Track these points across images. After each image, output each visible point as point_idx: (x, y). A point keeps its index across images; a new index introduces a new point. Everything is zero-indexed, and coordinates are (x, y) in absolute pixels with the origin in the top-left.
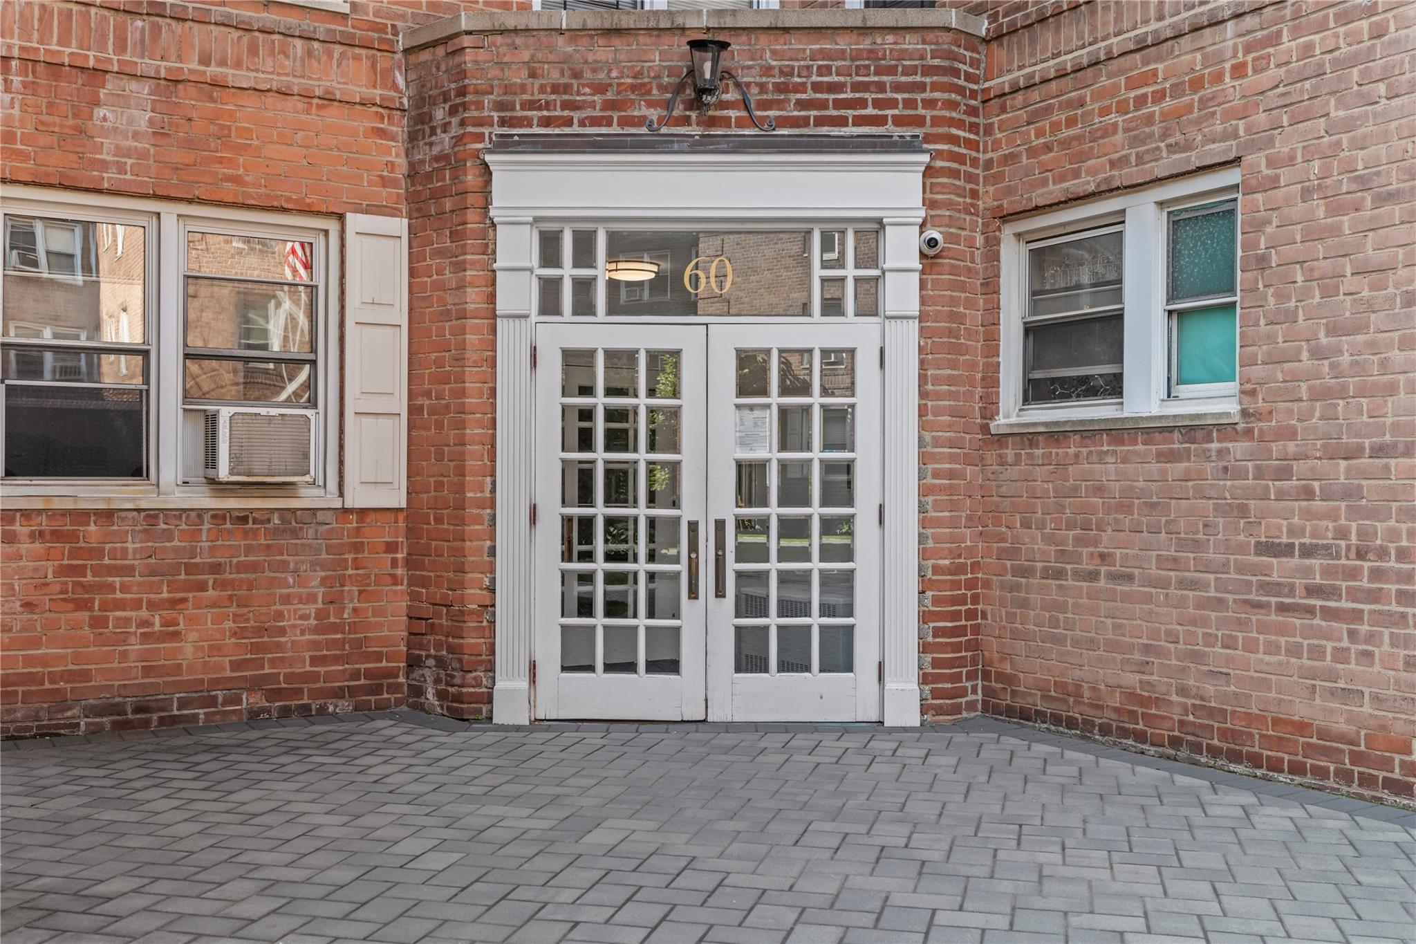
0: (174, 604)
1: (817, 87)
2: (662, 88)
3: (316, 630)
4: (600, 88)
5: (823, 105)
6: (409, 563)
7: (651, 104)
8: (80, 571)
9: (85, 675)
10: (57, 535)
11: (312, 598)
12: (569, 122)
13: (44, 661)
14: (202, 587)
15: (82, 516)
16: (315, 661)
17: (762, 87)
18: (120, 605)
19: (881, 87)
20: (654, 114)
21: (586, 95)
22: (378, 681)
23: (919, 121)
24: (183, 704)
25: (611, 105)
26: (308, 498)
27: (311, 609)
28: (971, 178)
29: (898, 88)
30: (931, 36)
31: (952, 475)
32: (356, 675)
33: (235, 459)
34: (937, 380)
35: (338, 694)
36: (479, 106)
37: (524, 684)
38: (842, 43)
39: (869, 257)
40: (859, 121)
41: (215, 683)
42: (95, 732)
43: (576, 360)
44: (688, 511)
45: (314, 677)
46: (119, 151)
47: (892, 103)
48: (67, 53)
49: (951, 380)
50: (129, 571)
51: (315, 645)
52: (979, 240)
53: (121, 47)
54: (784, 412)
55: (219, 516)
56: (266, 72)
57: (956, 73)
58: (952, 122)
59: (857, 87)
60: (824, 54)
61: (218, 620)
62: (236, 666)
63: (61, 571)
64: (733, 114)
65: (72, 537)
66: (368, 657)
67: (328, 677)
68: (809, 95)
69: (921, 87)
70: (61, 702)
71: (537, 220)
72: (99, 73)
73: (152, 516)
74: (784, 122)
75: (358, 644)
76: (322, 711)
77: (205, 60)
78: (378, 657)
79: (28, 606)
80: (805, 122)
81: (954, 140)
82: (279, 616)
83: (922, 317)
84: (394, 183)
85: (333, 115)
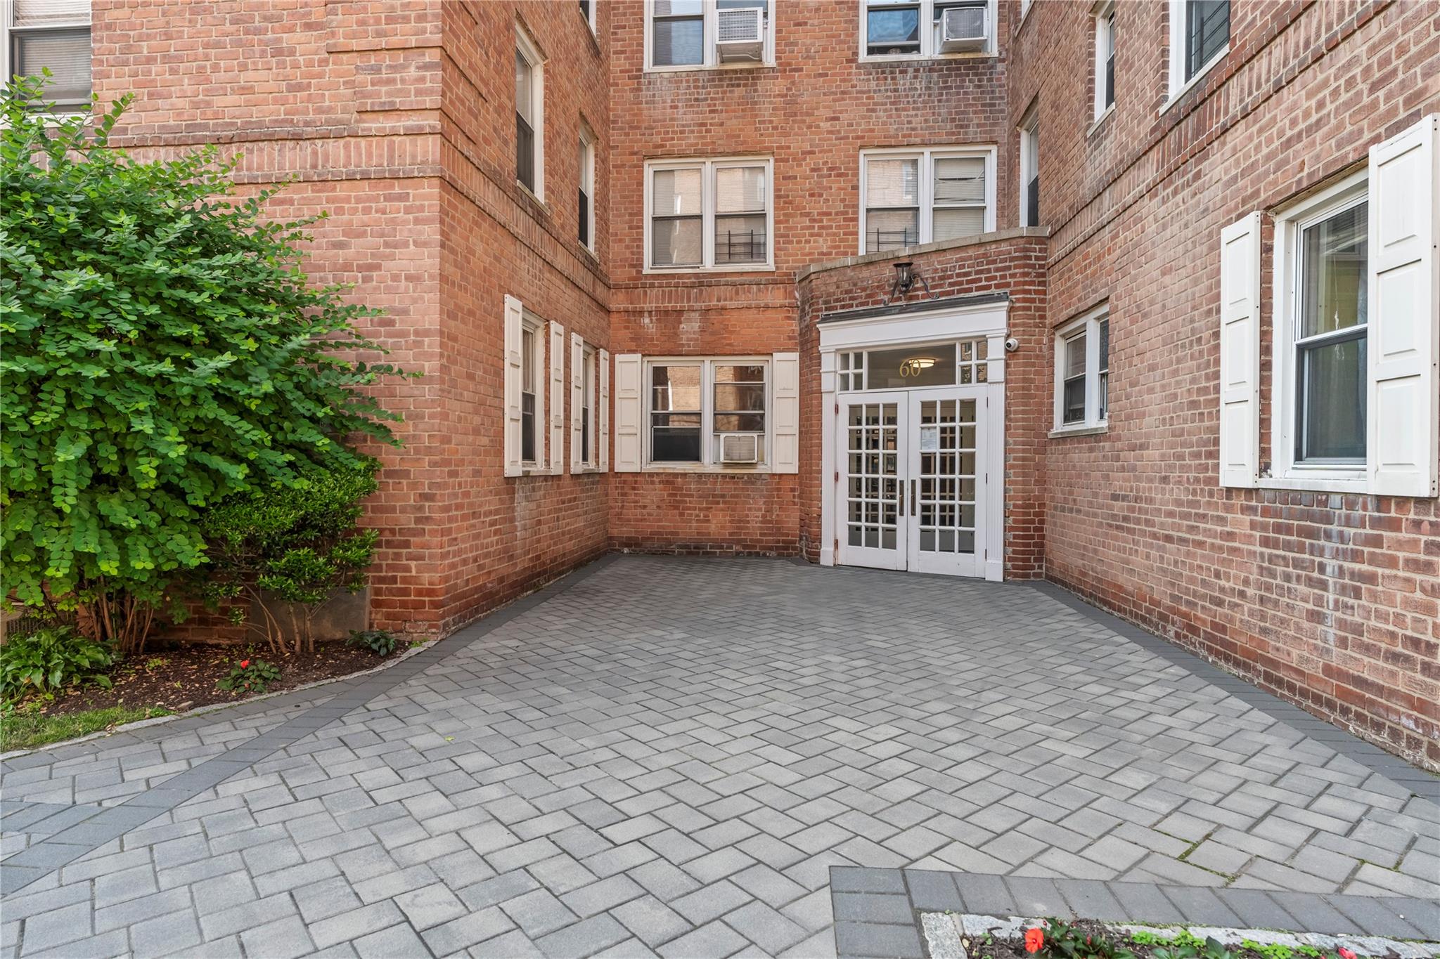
0: (708, 509)
1: (958, 275)
2: (890, 285)
3: (761, 522)
4: (864, 289)
5: (961, 283)
6: (800, 497)
7: (885, 293)
8: (675, 495)
9: (677, 534)
10: (667, 482)
11: (760, 509)
12: (852, 306)
13: (663, 527)
14: (718, 503)
15: (676, 475)
16: (761, 534)
17: (933, 279)
18: (689, 508)
19: (989, 271)
20: (886, 298)
21: (859, 293)
22: (788, 545)
23: (1008, 285)
24: (711, 547)
25: (869, 296)
26: (760, 469)
27: (760, 514)
28: (1038, 309)
29: (997, 270)
30: (1014, 242)
31: (1024, 459)
32: (778, 542)
33: (726, 454)
34: (1016, 412)
35: (771, 549)
36: (817, 303)
37: (832, 549)
38: (971, 252)
39: (982, 353)
40: (978, 289)
41: (723, 540)
42: (680, 554)
43: (855, 409)
44: (899, 476)
45: (761, 541)
46: (689, 339)
47: (994, 278)
48: (670, 306)
49: (1024, 412)
50: (692, 496)
51: (761, 528)
52: (1045, 340)
53: (689, 301)
54: (943, 430)
55: (724, 476)
56: (742, 301)
57: (1030, 258)
58: (1025, 283)
59: (977, 272)
60: (962, 259)
61: (725, 516)
62: (731, 534)
63: (669, 495)
64: (920, 293)
65: (672, 483)
66: (783, 535)
67: (767, 541)
68: (955, 279)
69: (1009, 268)
70: (670, 543)
71: (837, 350)
72: (681, 312)
73: (700, 475)
74: (942, 294)
75: (779, 529)
76: (764, 555)
77: (719, 300)
78: (788, 535)
79: (658, 507)
80: (952, 292)
81: (1029, 292)
82: (747, 516)
83: (1007, 381)
84: (794, 338)
85: (770, 314)
